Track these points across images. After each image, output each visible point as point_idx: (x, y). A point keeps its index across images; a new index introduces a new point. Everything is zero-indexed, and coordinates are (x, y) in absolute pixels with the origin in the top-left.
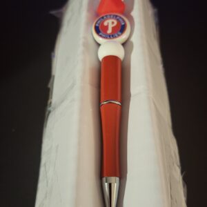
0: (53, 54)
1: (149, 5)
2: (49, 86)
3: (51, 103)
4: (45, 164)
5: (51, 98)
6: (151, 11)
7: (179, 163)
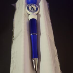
0: (13, 19)
1: (46, 2)
2: (13, 31)
3: (13, 37)
4: (13, 58)
5: (14, 35)
6: (46, 4)
7: (57, 56)
